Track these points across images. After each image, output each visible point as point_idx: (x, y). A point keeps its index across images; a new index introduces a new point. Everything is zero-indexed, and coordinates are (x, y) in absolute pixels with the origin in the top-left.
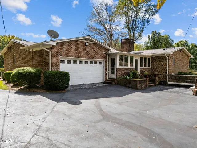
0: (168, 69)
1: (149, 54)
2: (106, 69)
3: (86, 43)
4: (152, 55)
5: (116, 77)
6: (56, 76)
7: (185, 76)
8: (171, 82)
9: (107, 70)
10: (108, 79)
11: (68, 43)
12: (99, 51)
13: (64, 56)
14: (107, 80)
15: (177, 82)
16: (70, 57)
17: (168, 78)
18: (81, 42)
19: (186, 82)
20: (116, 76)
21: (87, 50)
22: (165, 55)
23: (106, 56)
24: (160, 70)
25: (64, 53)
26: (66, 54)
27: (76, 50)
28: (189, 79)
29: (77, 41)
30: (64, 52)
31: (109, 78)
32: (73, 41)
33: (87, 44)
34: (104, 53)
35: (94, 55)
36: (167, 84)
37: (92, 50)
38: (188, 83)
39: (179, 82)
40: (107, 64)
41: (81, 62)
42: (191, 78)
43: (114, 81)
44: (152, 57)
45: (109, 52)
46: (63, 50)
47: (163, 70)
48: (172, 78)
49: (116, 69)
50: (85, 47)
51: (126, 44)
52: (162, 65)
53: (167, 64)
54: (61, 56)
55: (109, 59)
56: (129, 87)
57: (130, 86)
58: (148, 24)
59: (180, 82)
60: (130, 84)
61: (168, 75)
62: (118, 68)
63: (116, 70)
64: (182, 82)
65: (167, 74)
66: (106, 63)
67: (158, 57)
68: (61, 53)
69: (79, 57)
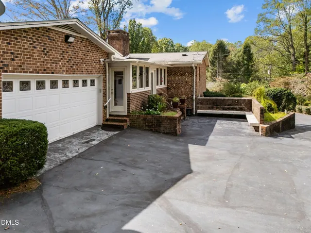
0: (196, 89)
1: (166, 63)
2: (105, 95)
3: (67, 37)
4: (170, 65)
5: (128, 112)
6: (9, 143)
7: (221, 99)
8: (201, 109)
9: (106, 98)
10: (108, 117)
11: (24, 34)
12: (92, 56)
13: (13, 72)
14: (107, 120)
15: (209, 109)
16: (30, 72)
17: (196, 103)
18: (57, 32)
19: (224, 109)
20: (129, 109)
21: (70, 53)
22: (193, 65)
23: (105, 67)
24: (183, 89)
25: (14, 63)
26: (21, 66)
27: (46, 55)
28: (227, 103)
29: (48, 30)
30: (13, 60)
31: (110, 115)
32: (38, 28)
33: (71, 40)
34: (102, 60)
35: (84, 65)
36: (194, 114)
37: (80, 54)
38: (226, 110)
39: (212, 108)
40: (106, 84)
41: (54, 84)
42: (230, 102)
43: (126, 121)
44: (168, 67)
45: (113, 60)
46: (12, 53)
47: (187, 90)
48: (201, 103)
49: (129, 94)
50: (65, 46)
51: (118, 40)
52: (186, 82)
53: (193, 80)
54: (6, 71)
55: (110, 72)
56: (157, 132)
57: (162, 129)
58: (130, 7)
59: (214, 110)
60: (160, 126)
61: (196, 98)
62: (132, 92)
63: (129, 98)
64: (217, 108)
65: (194, 96)
66: (105, 81)
67: (179, 68)
68: (6, 62)
69: (53, 73)
